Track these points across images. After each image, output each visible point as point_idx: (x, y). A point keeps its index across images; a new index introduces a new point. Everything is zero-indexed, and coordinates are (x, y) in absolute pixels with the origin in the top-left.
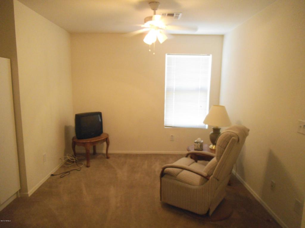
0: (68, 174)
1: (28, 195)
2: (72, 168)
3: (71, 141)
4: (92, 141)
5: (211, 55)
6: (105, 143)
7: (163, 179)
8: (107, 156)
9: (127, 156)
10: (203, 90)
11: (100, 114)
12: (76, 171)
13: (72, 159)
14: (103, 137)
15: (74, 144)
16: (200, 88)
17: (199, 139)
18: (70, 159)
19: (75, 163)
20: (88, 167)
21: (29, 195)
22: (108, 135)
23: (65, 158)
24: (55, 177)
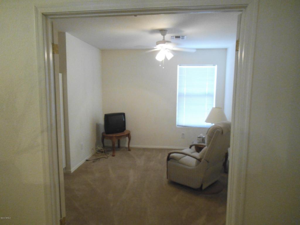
0: (98, 160)
1: (70, 172)
2: (102, 157)
3: (101, 136)
4: (117, 136)
5: (216, 66)
6: (127, 138)
7: (169, 162)
8: (129, 149)
9: (145, 149)
10: (210, 95)
11: (124, 114)
12: (105, 158)
13: (101, 149)
14: (126, 133)
15: (103, 138)
16: (207, 93)
17: (201, 135)
18: (100, 150)
19: (103, 153)
20: (113, 156)
21: (72, 172)
22: (129, 131)
23: (96, 148)
24: (89, 161)
